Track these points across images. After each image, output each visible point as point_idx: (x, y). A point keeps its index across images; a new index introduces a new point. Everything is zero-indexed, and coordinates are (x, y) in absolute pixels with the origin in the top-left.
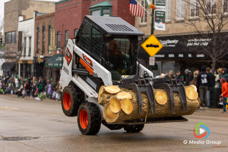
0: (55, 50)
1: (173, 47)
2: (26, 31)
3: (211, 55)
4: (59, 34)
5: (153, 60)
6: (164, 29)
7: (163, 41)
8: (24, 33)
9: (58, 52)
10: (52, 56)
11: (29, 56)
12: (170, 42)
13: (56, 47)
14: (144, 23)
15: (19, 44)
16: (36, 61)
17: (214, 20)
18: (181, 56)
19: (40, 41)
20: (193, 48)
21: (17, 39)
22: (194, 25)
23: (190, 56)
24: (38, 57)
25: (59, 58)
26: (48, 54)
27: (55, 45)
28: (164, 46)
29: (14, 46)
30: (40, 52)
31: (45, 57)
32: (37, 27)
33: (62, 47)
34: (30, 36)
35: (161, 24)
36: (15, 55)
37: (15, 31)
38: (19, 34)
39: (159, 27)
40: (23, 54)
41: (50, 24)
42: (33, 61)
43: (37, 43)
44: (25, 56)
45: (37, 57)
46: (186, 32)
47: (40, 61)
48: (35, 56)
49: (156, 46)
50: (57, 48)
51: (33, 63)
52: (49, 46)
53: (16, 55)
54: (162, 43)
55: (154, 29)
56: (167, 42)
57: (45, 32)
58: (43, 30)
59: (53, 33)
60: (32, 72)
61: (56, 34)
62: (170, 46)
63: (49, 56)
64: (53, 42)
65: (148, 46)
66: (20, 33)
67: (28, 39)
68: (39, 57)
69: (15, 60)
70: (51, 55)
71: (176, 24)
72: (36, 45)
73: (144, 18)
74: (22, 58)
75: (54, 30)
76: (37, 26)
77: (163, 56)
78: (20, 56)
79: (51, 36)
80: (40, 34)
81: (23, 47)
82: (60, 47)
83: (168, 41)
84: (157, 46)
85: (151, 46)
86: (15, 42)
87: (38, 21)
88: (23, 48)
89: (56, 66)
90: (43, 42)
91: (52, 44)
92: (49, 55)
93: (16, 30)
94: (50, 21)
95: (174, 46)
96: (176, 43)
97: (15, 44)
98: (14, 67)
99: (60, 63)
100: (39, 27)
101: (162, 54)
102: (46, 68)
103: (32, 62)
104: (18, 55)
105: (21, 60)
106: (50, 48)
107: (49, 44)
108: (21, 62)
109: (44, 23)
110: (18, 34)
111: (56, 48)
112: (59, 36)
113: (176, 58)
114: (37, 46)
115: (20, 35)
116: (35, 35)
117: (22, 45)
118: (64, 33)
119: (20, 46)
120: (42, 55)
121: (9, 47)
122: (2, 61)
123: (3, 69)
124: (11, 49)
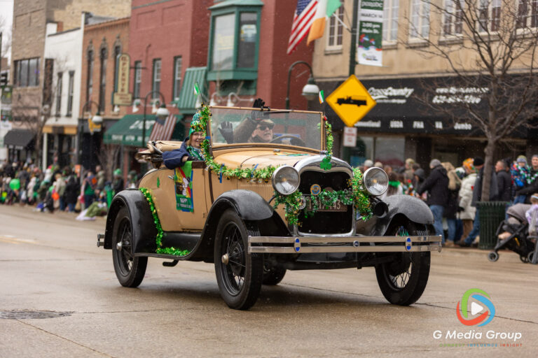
0: (129, 104)
1: (400, 104)
2: (63, 58)
3: (486, 127)
4: (139, 68)
5: (353, 135)
6: (379, 63)
7: (378, 91)
8: (58, 64)
9: (135, 109)
10: (121, 117)
11: (69, 115)
12: (395, 92)
13: (130, 96)
14: (336, 47)
15: (45, 88)
16: (82, 128)
17: (494, 47)
18: (419, 125)
19: (95, 81)
20: (443, 110)
21: (42, 77)
22: (447, 57)
23: (439, 125)
24: (89, 121)
25: (137, 122)
26: (112, 113)
27: (129, 92)
28: (381, 101)
29: (35, 93)
30: (94, 108)
31: (105, 121)
32: (90, 49)
33: (145, 96)
34: (72, 69)
35: (373, 51)
36: (35, 113)
37: (38, 58)
38: (46, 65)
39: (368, 59)
40: (54, 111)
41: (117, 44)
42: (77, 128)
44: (58, 116)
45: (87, 120)
46: (432, 70)
47: (93, 129)
48: (81, 117)
49: (361, 103)
50: (134, 98)
51: (78, 132)
52: (115, 94)
53: (38, 113)
54: (376, 95)
55: (357, 63)
56: (386, 94)
57: (106, 62)
58: (103, 58)
59: (124, 64)
60: (74, 155)
61: (131, 68)
62: (394, 101)
63: (114, 118)
64: (123, 85)
65: (341, 101)
66: (49, 62)
67: (66, 77)
68: (92, 119)
69: (35, 125)
70: (118, 115)
71: (410, 51)
72: (85, 92)
73: (336, 36)
74: (51, 122)
75: (128, 58)
76: (88, 47)
77: (377, 125)
78: (48, 116)
79: (121, 72)
80: (96, 66)
81: (56, 94)
82: (141, 96)
83: (389, 91)
84: (363, 103)
85: (349, 101)
86: (37, 83)
87: (90, 36)
88: (54, 97)
89: (130, 141)
90: (102, 87)
91: (123, 90)
92: (114, 115)
93: (39, 54)
94: (119, 37)
95: (403, 101)
96: (407, 96)
97: (37, 87)
98: (33, 142)
99: (140, 135)
100: (93, 48)
101: (375, 120)
102: (105, 146)
103: (73, 132)
105: (48, 126)
106: (117, 100)
107: (115, 90)
108: (50, 131)
109: (105, 40)
110: (44, 65)
111: (130, 100)
112: (138, 70)
113: (407, 132)
114: (88, 94)
115: (49, 67)
116: (83, 69)
117: (53, 90)
118: (150, 66)
119: (47, 91)
120: (98, 114)
121: (21, 93)
122: (6, 126)
123: (8, 146)
124: (27, 100)
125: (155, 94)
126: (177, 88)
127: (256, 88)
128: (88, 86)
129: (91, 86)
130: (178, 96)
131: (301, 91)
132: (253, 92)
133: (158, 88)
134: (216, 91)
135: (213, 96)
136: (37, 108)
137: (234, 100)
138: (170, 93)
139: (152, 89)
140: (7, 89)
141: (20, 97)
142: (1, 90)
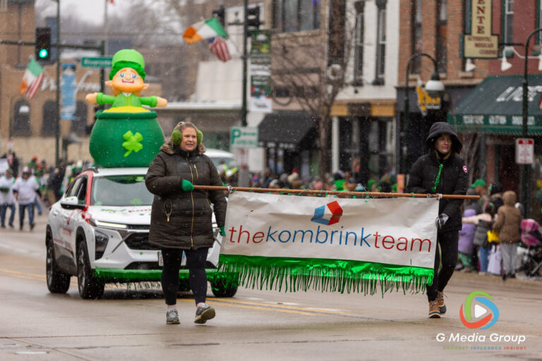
0: (495, 56)
9: (506, 65)
10: (478, 81)
11: (379, 82)
13: (495, 40)
15: (332, 33)
16: (407, 102)
19: (425, 16)
21: (325, 11)
24: (418, 90)
25: (509, 90)
26: (461, 74)
27: (492, 34)
29: (312, 41)
30: (427, 65)
31: (448, 88)
33: (523, 40)
36: (314, 79)
40: (350, 77)
42: (396, 105)
43: (412, 27)
44: (358, 84)
45: (414, 89)
47: (425, 105)
48: (403, 84)
50: (501, 45)
51: (396, 112)
52: (467, 38)
53: (320, 81)
60: (391, 155)
63: (466, 82)
64: (481, 19)
67: (371, 10)
68: (423, 86)
70: (472, 78)
72: (408, 36)
74: (347, 95)
78: (339, 84)
81: (353, 44)
86: (317, 24)
88: (349, 49)
89: (498, 126)
90: (440, 26)
91: (480, 30)
92: (465, 78)
98: (312, 134)
99: (517, 114)
103: (388, 112)
104: (329, 82)
105: (341, 104)
106: (471, 49)
107: (466, 31)
108: (344, 112)
111: (495, 48)
114: (414, 39)
117: (348, 35)
120: (436, 78)
121: (287, 42)
122: (259, 106)
123: (265, 146)
124: (300, 55)
128: (414, 27)
129: (420, 26)
136: (317, 70)
139: (538, 24)
140: (261, 37)
141: (285, 51)
142: (249, 40)
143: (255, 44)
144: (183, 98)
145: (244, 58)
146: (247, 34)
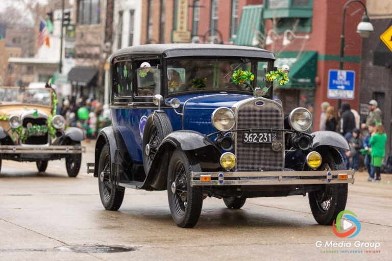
4: (197, 6)
8: (119, 2)
13: (189, 34)
15: (107, 26)
19: (154, 19)
21: (104, 16)
27: (188, 30)
29: (97, 31)
33: (203, 34)
34: (132, 8)
36: (96, 50)
38: (108, 4)
43: (147, 24)
50: (192, 36)
52: (174, 32)
53: (101, 51)
59: (183, 2)
61: (189, 6)
64: (182, 22)
67: (127, 15)
69: (97, 62)
72: (145, 30)
78: (110, 53)
79: (179, 11)
80: (155, 4)
81: (117, 33)
82: (199, 33)
86: (99, 21)
88: (115, 35)
90: (161, 25)
91: (182, 28)
97: (100, 25)
98: (95, 79)
106: (176, 37)
107: (174, 28)
110: (105, 4)
111: (189, 37)
112: (196, 9)
114: (147, 31)
115: (110, 5)
116: (143, 7)
117: (114, 28)
119: (108, 29)
121: (84, 31)
122: (69, 63)
123: (71, 83)
124: (90, 38)
125: (213, 32)
126: (234, 25)
127: (311, 26)
128: (148, 24)
129: (151, 24)
130: (235, 34)
131: (356, 28)
132: (308, 29)
133: (216, 26)
134: (272, 28)
135: (269, 33)
136: (99, 46)
137: (290, 37)
138: (227, 31)
139: (210, 26)
140: (70, 28)
141: (82, 35)
142: (64, 29)
143: (68, 31)
144: (32, 55)
145: (62, 38)
146: (63, 25)
